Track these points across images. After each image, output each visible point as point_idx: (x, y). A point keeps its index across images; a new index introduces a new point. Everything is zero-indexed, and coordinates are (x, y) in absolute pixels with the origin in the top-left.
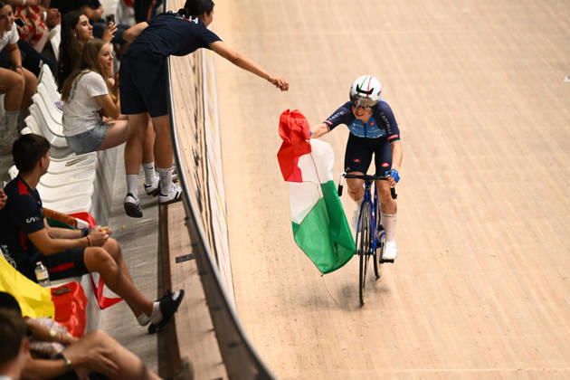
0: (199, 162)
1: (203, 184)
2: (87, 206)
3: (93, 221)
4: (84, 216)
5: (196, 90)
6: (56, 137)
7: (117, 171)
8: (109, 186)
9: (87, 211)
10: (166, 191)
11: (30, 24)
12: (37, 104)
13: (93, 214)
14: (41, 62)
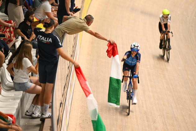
0: (62, 105)
1: (61, 114)
2: (14, 112)
3: (15, 119)
4: (11, 116)
5: (67, 76)
6: (8, 82)
7: (29, 101)
8: (25, 106)
9: (13, 114)
10: (46, 113)
11: (9, 35)
12: (4, 67)
13: (15, 116)
14: (10, 51)
